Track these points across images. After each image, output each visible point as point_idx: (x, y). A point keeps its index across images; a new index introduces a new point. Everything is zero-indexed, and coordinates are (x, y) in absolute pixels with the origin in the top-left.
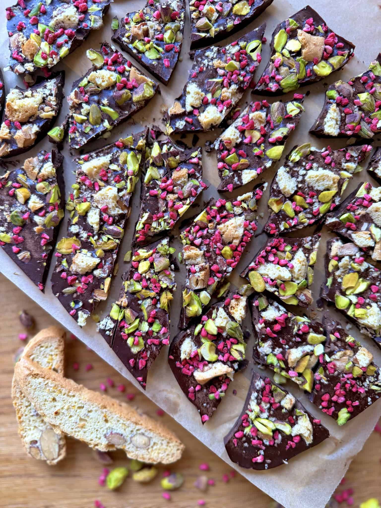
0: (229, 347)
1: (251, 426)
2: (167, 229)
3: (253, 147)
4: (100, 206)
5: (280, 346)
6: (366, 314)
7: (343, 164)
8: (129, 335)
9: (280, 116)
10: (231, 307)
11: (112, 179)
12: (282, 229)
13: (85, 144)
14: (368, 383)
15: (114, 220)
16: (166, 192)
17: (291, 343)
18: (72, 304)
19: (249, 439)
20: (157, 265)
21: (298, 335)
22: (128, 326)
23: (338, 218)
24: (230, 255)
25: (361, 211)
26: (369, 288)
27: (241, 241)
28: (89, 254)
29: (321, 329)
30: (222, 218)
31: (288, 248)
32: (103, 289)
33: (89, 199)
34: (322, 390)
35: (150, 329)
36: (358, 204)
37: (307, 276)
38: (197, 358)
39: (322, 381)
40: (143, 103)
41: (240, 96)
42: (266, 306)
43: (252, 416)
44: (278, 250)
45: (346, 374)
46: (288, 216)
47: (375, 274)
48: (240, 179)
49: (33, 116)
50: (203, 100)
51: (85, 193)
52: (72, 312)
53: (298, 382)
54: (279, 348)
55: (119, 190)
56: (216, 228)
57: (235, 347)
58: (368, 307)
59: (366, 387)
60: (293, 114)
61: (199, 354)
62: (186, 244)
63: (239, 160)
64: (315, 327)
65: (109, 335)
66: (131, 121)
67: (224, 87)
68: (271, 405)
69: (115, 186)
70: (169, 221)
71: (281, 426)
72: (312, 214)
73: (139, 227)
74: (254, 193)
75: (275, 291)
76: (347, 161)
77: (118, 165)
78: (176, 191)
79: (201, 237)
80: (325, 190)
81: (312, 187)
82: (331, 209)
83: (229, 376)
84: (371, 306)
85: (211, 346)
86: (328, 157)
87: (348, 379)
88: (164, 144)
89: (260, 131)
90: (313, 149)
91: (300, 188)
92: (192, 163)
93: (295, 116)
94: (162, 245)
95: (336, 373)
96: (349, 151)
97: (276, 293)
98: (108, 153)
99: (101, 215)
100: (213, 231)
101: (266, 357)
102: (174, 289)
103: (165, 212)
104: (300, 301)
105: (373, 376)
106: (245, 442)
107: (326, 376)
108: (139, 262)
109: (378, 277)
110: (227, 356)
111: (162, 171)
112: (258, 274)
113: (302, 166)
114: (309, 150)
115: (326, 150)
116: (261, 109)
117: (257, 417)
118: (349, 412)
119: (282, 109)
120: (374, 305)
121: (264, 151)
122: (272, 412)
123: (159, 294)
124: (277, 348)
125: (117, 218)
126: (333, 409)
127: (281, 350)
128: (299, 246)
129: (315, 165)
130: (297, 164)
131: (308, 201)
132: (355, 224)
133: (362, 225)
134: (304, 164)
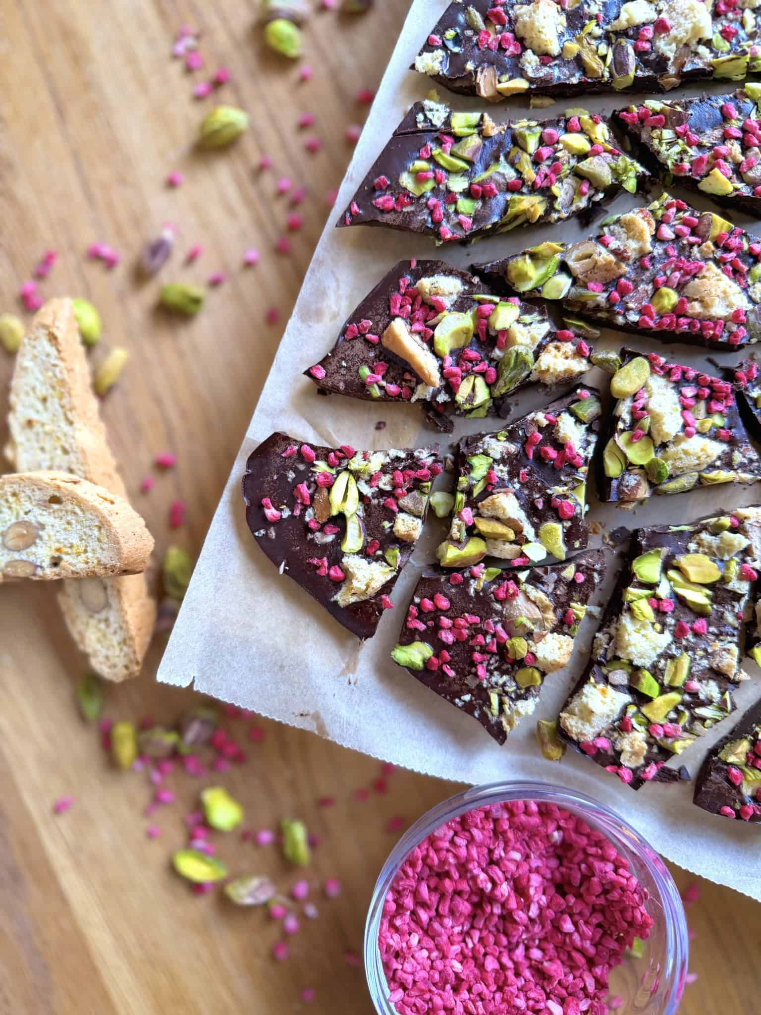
0: (476, 369)
1: (334, 471)
2: (669, 163)
4: (664, 16)
5: (513, 474)
6: (643, 626)
8: (431, 159)
10: (558, 347)
11: (725, 23)
12: (753, 394)
14: (501, 682)
15: (646, 53)
16: (739, 134)
18: (450, 34)
19: (305, 476)
20: (591, 164)
21: (548, 499)
22: (449, 150)
24: (663, 308)
26: (700, 613)
27: (701, 319)
28: (561, 29)
29: (577, 544)
30: (732, 263)
31: (719, 420)
32: (500, 81)
34: (453, 590)
35: (458, 196)
37: (678, 476)
38: (432, 314)
39: (472, 581)
42: (583, 417)
43: (356, 463)
44: (709, 400)
45: (503, 627)
47: (730, 618)
52: (437, 37)
53: (454, 531)
54: (509, 472)
55: (708, 43)
56: (706, 259)
57: (480, 381)
58: (658, 627)
59: (489, 682)
61: (440, 316)
62: (653, 211)
64: (578, 530)
65: (416, 122)
68: (391, 493)
69: (714, 33)
70: (686, 161)
71: (354, 528)
75: (624, 421)
78: (750, 154)
79: (678, 236)
83: (419, 388)
84: (662, 632)
85: (466, 332)
87: (494, 635)
94: (631, 164)
95: (498, 607)
97: (621, 425)
99: (647, 25)
100: (698, 256)
101: (480, 451)
102: (555, 216)
103: (700, 146)
104: (621, 479)
105: (518, 688)
106: (296, 470)
107: (486, 587)
108: (582, 131)
109: (726, 625)
110: (457, 370)
117: (357, 475)
118: (426, 662)
120: (667, 638)
122: (375, 502)
123: (534, 189)
124: (506, 469)
125: (653, 56)
126: (422, 627)
127: (506, 477)
128: (732, 442)
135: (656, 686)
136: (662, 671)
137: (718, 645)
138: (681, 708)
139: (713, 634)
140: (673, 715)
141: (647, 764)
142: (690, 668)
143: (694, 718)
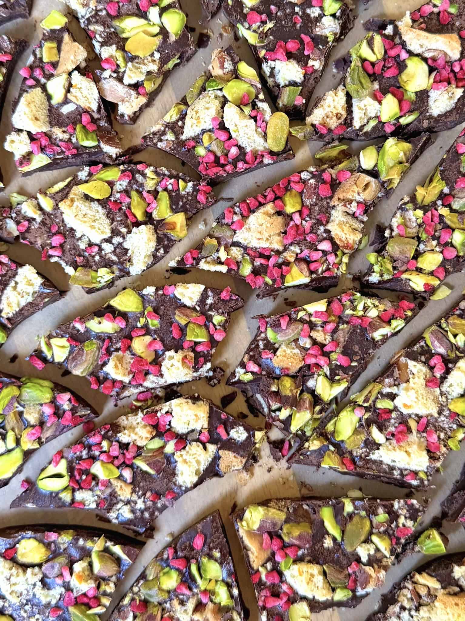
0: (382, 63)
2: (358, 295)
3: (155, 331)
4: (437, 390)
5: (306, 16)
7: (39, 220)
9: (86, 349)
10: (339, 119)
11: (393, 421)
12: (190, 184)
13: (399, 498)
15: (429, 359)
16: (326, 349)
17: (288, 11)
20: (410, 250)
21: (270, 16)
23: (98, 146)
24: (290, 195)
25: (59, 133)
26: (120, 15)
27: (261, 205)
30: (268, 258)
31: (201, 151)
33: (447, 413)
36: (55, 148)
37: (200, 93)
38: (438, 79)
40: (272, 504)
41: (123, 421)
42: (287, 89)
44: (217, 159)
46: (171, 197)
47: (99, 28)
48: (204, 296)
49: (449, 594)
50: (184, 448)
51: (446, 426)
54: (309, 15)
55: (392, 397)
56: (286, 249)
57: (372, 58)
60: (63, 341)
61: (432, 80)
62: (344, 254)
63: (187, 325)
64: (236, 11)
66: (305, 491)
67: (139, 448)
70: (348, 303)
72: (134, 178)
73: (398, 324)
74: (197, 264)
75: (262, 101)
76: (31, 220)
77: (369, 433)
78: (310, 341)
79: (315, 250)
80: (93, 200)
81: (108, 217)
82: (101, 166)
83: (410, 22)
85: (406, 82)
86: (53, 244)
88: (282, 421)
89: (129, 348)
90: (69, 270)
91: (127, 226)
92: (259, 365)
93: (62, 337)
94: (381, 276)
96: (16, 233)
97: (261, 96)
98: (374, 462)
99: (443, 378)
101: (338, 14)
102: (406, 199)
103: (345, 322)
104: (235, 64)
108: (432, 273)
109: (97, 22)
110: (392, 53)
111: (311, 383)
112: (269, 141)
113: (101, 257)
114: (77, 274)
115: (51, 256)
116: (106, 379)
119: (74, 359)
121: (143, 314)
123: (434, 205)
124: (312, 15)
125: (423, 358)
127: (308, 11)
128: (183, 144)
129: (82, 245)
130: (107, 264)
131: (128, 200)
132: (81, 122)
133: (69, 113)
134: (97, 258)
137: (92, 5)
139: (100, 10)
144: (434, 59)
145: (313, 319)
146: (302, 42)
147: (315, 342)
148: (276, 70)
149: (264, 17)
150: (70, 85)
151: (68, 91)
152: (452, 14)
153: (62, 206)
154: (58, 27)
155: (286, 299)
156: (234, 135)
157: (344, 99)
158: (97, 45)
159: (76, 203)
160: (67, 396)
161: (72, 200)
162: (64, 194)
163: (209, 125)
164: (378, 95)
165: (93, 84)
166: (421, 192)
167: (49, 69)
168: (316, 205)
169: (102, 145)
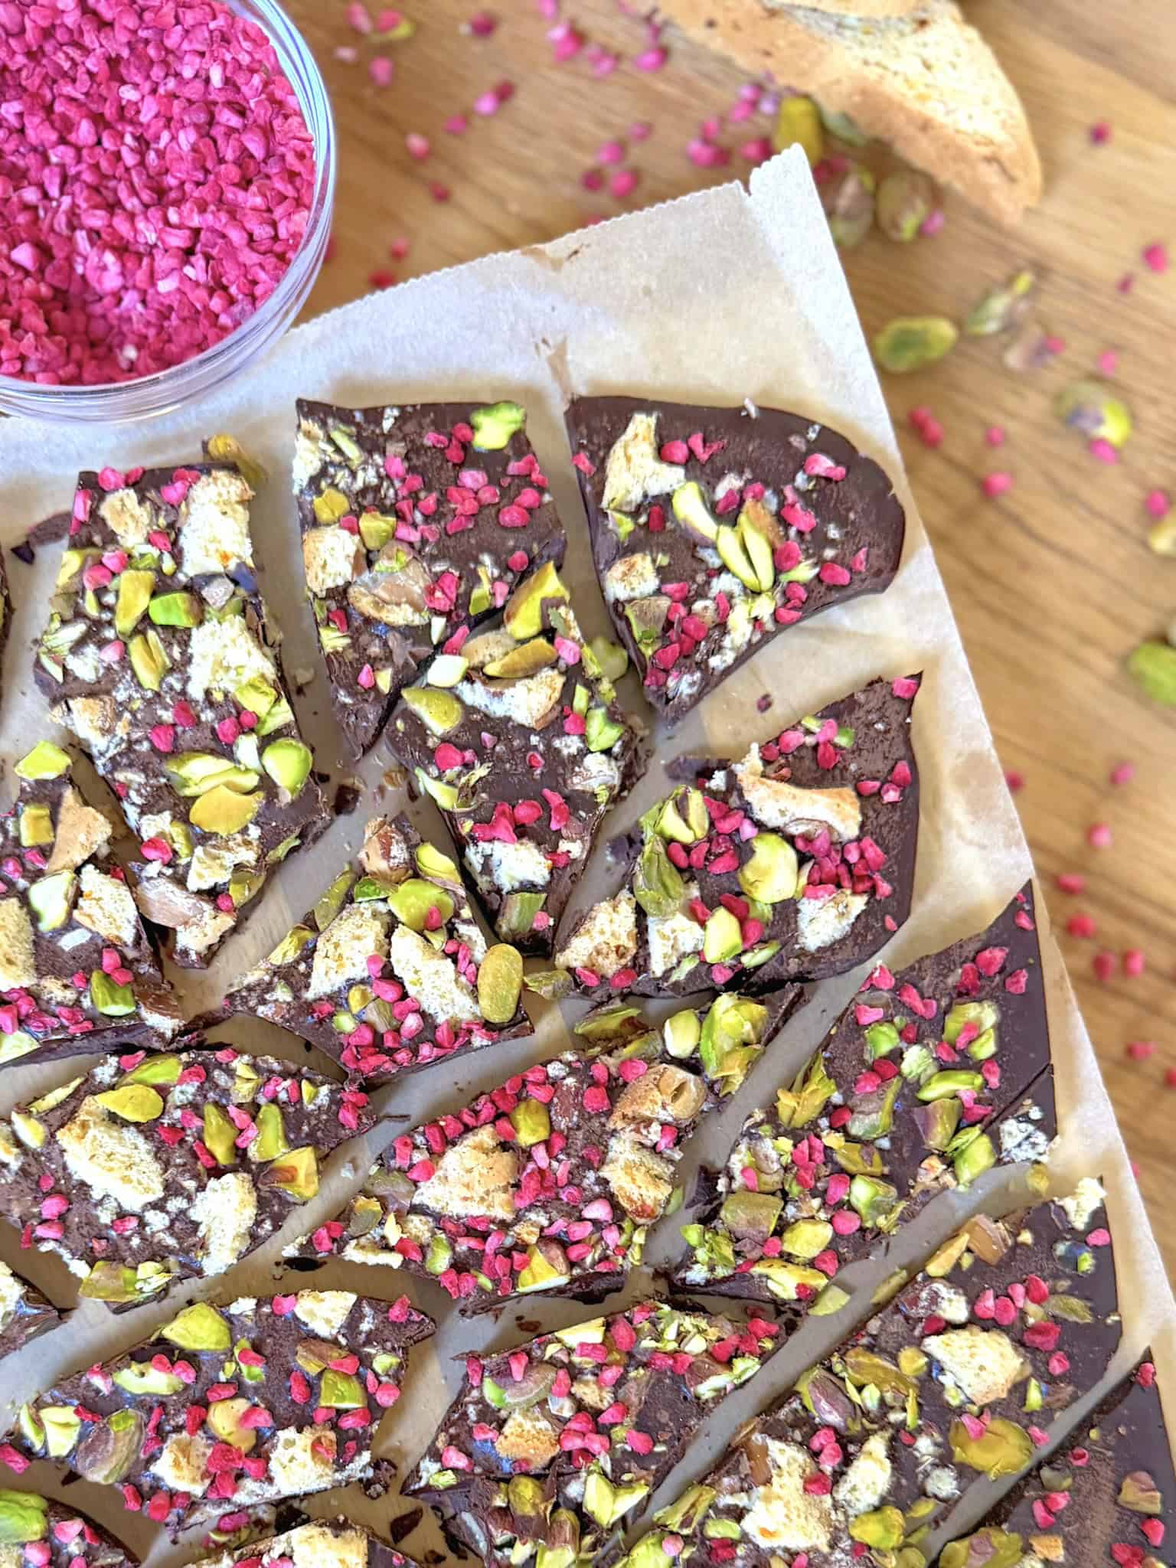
0: (704, 847)
1: (784, 578)
2: (666, 1308)
3: (256, 1390)
4: (827, 1499)
5: (553, 754)
6: (240, 681)
7: (15, 1165)
8: (976, 1066)
9: (114, 1429)
10: (622, 956)
12: (325, 1090)
14: (360, 475)
15: (809, 1436)
16: (602, 1419)
17: (516, 743)
18: (1086, 1263)
19: (816, 544)
20: (767, 1218)
21: (481, 753)
22: (963, 1097)
23: (135, 1015)
24: (527, 1109)
25: (55, 990)
26: (179, 752)
27: (468, 1129)
28: (946, 1381)
29: (400, 725)
31: (345, 1022)
32: (969, 1250)
33: (845, 1544)
34: (511, 543)
35: (904, 1045)
36: (48, 1019)
37: (343, 907)
38: (816, 876)
39: (497, 572)
42: (518, 897)
43: (764, 606)
44: (378, 1037)
45: (412, 545)
46: (285, 1116)
47: (136, 777)
48: (355, 1316)
52: (1100, 1243)
53: (571, 616)
54: (558, 751)
55: (738, 1514)
56: (519, 1218)
57: (685, 836)
58: (218, 697)
59: (375, 465)
60: (68, 1414)
61: (804, 880)
62: (636, 1227)
63: (320, 1375)
64: (413, 744)
65: (1036, 1104)
68: (688, 601)
69: (743, 1535)
70: (647, 1325)
71: (702, 522)
72: (209, 1077)
73: (747, 1366)
74: (341, 1250)
75: (465, 922)
78: (570, 1404)
79: (579, 1219)
80: (125, 1123)
81: (157, 1158)
82: (141, 1054)
83: (759, 765)
84: (208, 693)
85: (753, 883)
86: (45, 1216)
87: (415, 525)
89: (202, 1424)
90: (79, 1268)
91: (196, 1176)
92: (469, 1455)
93: (65, 1404)
94: (712, 1269)
95: (438, 568)
97: (466, 913)
99: (839, 1475)
101: (616, 750)
102: (759, 1116)
103: (641, 1363)
104: (412, 848)
105: (332, 485)
107: (475, 580)
108: (812, 1264)
109: (131, 765)
110: (726, 826)
111: (573, 1490)
112: (484, 1002)
113: (143, 1239)
114: (95, 1275)
115: (40, 1240)
116: (156, 1487)
117: (750, 592)
118: (473, 428)
119: (90, 1449)
120: (196, 691)
121: (230, 1355)
122: (701, 579)
123: (813, 1128)
124: (565, 752)
125: (798, 1435)
126: (514, 468)
127: (557, 743)
128: (308, 1008)
129: (105, 1217)
130: (156, 1253)
131: (197, 1122)
132: (100, 966)
133: (77, 949)
134: (135, 1242)
135: (158, 617)
136: (168, 645)
137: (121, 730)
138: (106, 616)
139: (138, 741)
140: (109, 599)
141: (93, 513)
142: (134, 675)
143: (79, 615)
144: (807, 839)
145: (576, 1359)
146: (545, 803)
147: (580, 1406)
148: (495, 860)
149: (469, 755)
150: (79, 893)
151: (75, 905)
152: (842, 748)
153: (64, 1137)
154: (51, 775)
155: (519, 1318)
156: (411, 990)
157: (632, 918)
158: (132, 813)
159: (92, 1132)
160: (76, 1526)
161: (84, 1126)
162: (66, 1114)
163: (360, 971)
164: (699, 909)
165: (124, 891)
166: (787, 1102)
167: (34, 863)
168: (579, 1128)
169: (144, 1013)
